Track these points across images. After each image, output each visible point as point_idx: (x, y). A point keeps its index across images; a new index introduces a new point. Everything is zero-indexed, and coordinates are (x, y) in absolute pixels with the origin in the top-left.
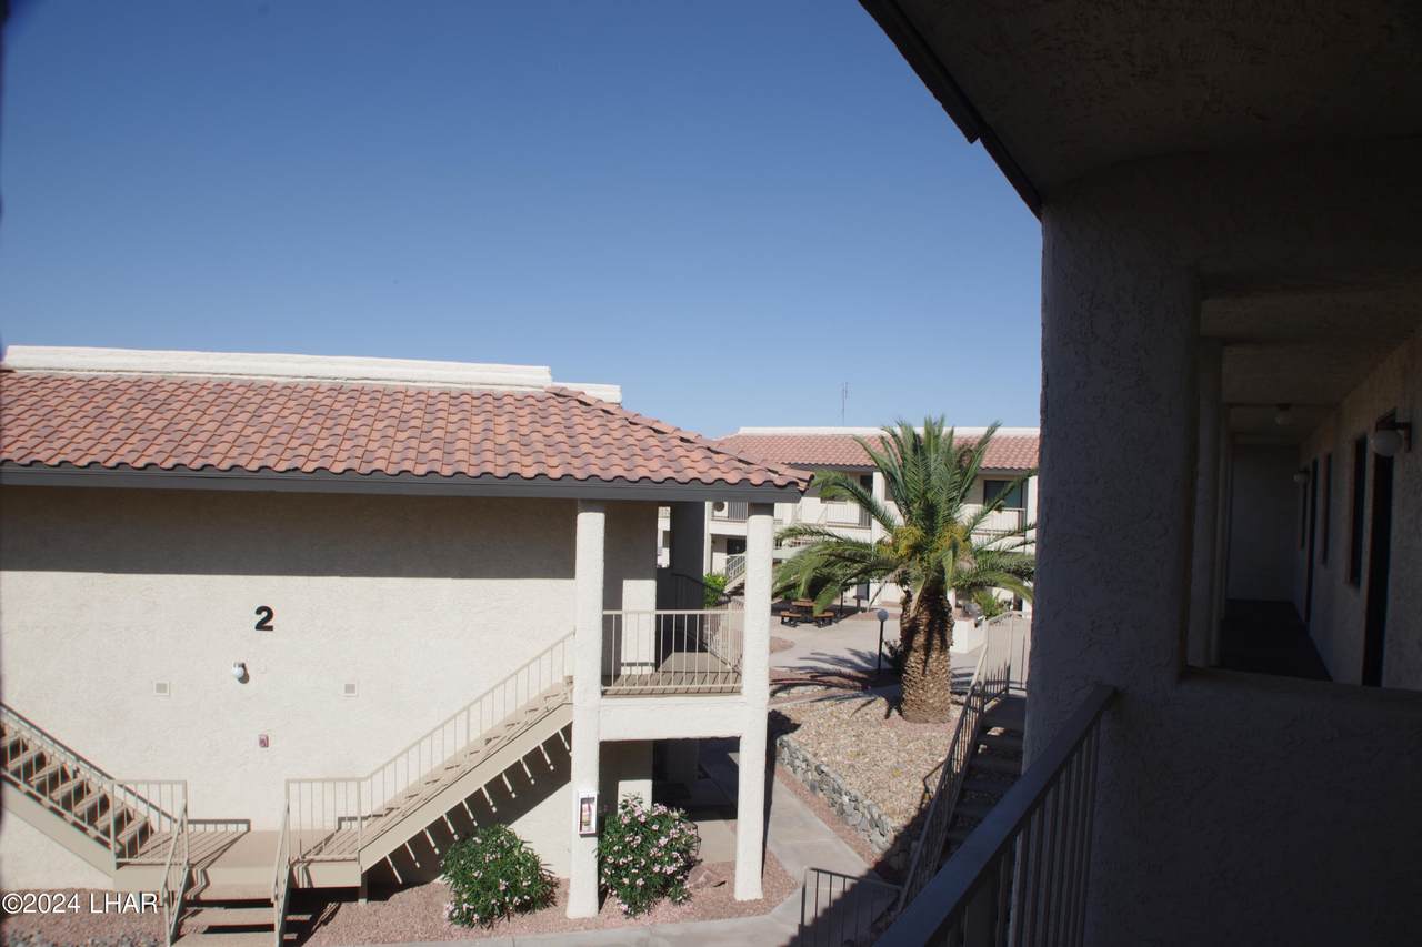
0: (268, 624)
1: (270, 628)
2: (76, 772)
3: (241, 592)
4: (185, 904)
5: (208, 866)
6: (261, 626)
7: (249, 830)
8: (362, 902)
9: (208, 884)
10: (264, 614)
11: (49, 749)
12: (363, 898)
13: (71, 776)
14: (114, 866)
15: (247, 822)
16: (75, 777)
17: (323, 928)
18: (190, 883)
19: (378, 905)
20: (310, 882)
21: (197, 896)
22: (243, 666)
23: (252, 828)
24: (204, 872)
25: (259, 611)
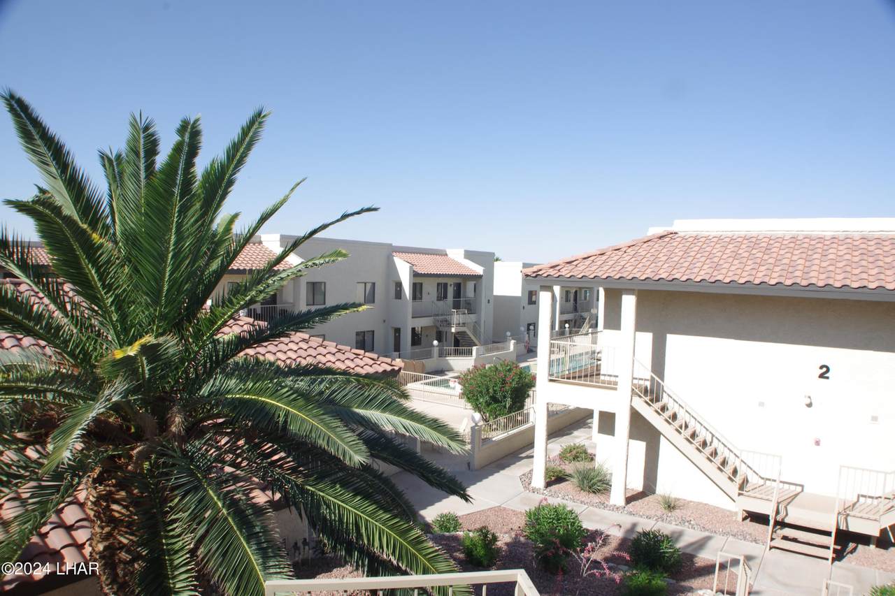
0: (826, 375)
1: (827, 378)
2: (711, 443)
3: (813, 355)
4: (777, 523)
5: (788, 505)
6: (822, 376)
7: (802, 491)
8: (872, 547)
9: (787, 515)
10: (824, 369)
11: (698, 429)
12: (873, 544)
13: (708, 444)
14: (737, 494)
15: (802, 486)
16: (710, 445)
17: (849, 555)
18: (778, 512)
19: (882, 551)
20: (847, 526)
21: (783, 519)
22: (810, 397)
23: (804, 490)
24: (786, 508)
25: (821, 367)
